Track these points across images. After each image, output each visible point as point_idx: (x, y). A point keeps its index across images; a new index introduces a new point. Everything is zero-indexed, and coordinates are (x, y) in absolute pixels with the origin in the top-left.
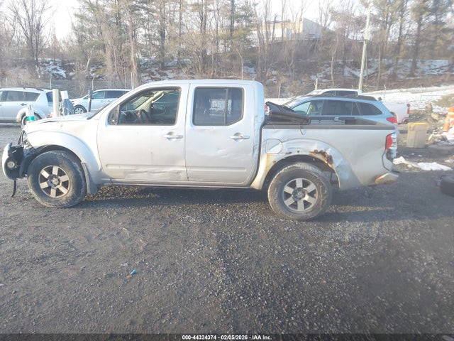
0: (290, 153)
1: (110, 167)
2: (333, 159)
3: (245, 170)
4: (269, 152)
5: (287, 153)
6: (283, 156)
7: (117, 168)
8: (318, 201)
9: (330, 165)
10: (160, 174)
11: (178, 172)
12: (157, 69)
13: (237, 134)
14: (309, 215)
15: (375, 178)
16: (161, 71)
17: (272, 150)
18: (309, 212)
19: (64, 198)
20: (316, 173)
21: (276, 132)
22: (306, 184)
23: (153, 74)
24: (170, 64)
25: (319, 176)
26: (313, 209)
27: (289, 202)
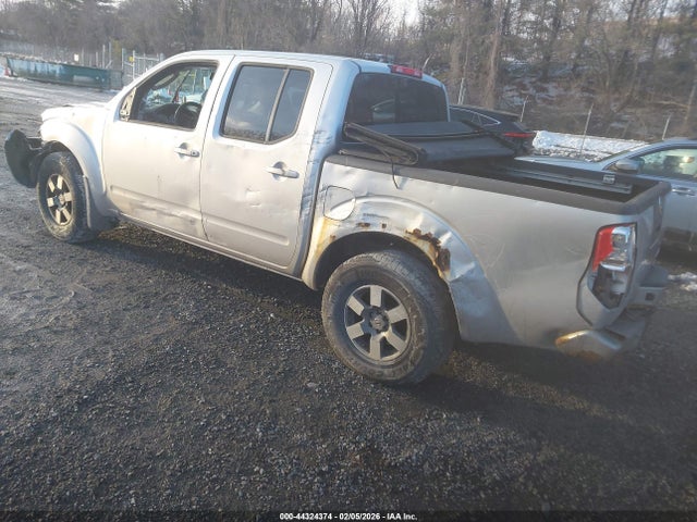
0: (367, 225)
1: (116, 192)
2: (452, 259)
3: (287, 244)
4: (329, 214)
5: (359, 224)
6: (351, 228)
7: (122, 194)
8: (409, 348)
9: (440, 274)
10: (171, 218)
11: (193, 221)
12: (534, 79)
13: (279, 165)
14: (386, 371)
15: (554, 333)
16: (539, 83)
17: (335, 211)
18: (388, 367)
19: (65, 228)
20: (407, 283)
21: (348, 173)
22: (389, 302)
23: (523, 87)
24: (558, 73)
25: (413, 292)
26: (398, 362)
27: (354, 331)
